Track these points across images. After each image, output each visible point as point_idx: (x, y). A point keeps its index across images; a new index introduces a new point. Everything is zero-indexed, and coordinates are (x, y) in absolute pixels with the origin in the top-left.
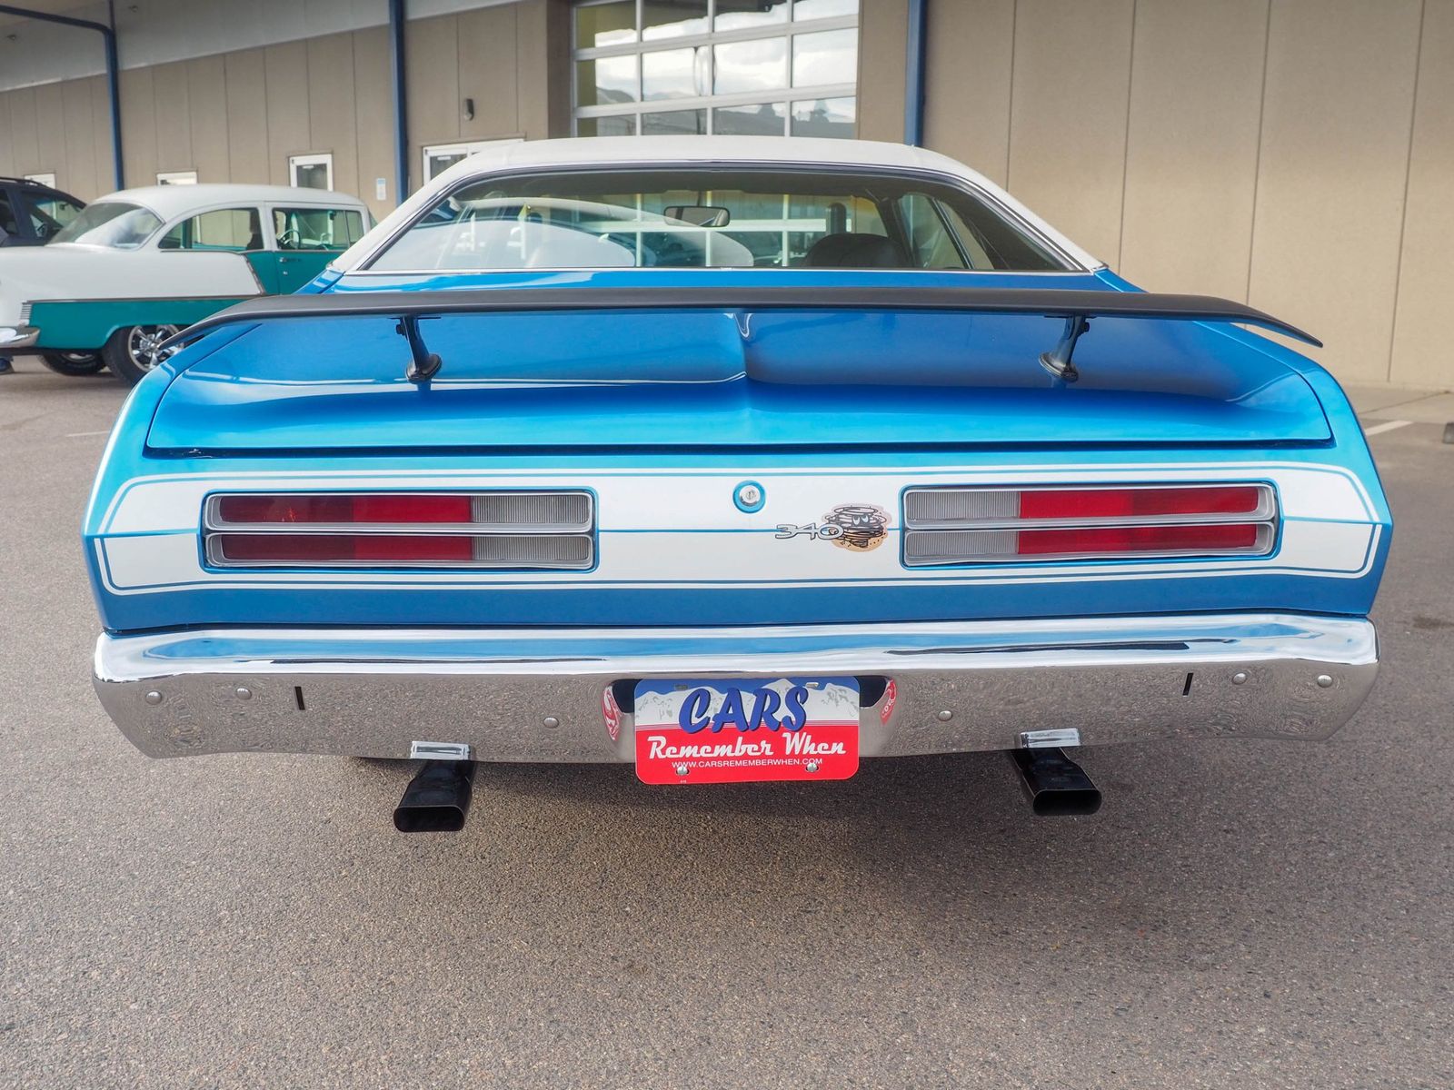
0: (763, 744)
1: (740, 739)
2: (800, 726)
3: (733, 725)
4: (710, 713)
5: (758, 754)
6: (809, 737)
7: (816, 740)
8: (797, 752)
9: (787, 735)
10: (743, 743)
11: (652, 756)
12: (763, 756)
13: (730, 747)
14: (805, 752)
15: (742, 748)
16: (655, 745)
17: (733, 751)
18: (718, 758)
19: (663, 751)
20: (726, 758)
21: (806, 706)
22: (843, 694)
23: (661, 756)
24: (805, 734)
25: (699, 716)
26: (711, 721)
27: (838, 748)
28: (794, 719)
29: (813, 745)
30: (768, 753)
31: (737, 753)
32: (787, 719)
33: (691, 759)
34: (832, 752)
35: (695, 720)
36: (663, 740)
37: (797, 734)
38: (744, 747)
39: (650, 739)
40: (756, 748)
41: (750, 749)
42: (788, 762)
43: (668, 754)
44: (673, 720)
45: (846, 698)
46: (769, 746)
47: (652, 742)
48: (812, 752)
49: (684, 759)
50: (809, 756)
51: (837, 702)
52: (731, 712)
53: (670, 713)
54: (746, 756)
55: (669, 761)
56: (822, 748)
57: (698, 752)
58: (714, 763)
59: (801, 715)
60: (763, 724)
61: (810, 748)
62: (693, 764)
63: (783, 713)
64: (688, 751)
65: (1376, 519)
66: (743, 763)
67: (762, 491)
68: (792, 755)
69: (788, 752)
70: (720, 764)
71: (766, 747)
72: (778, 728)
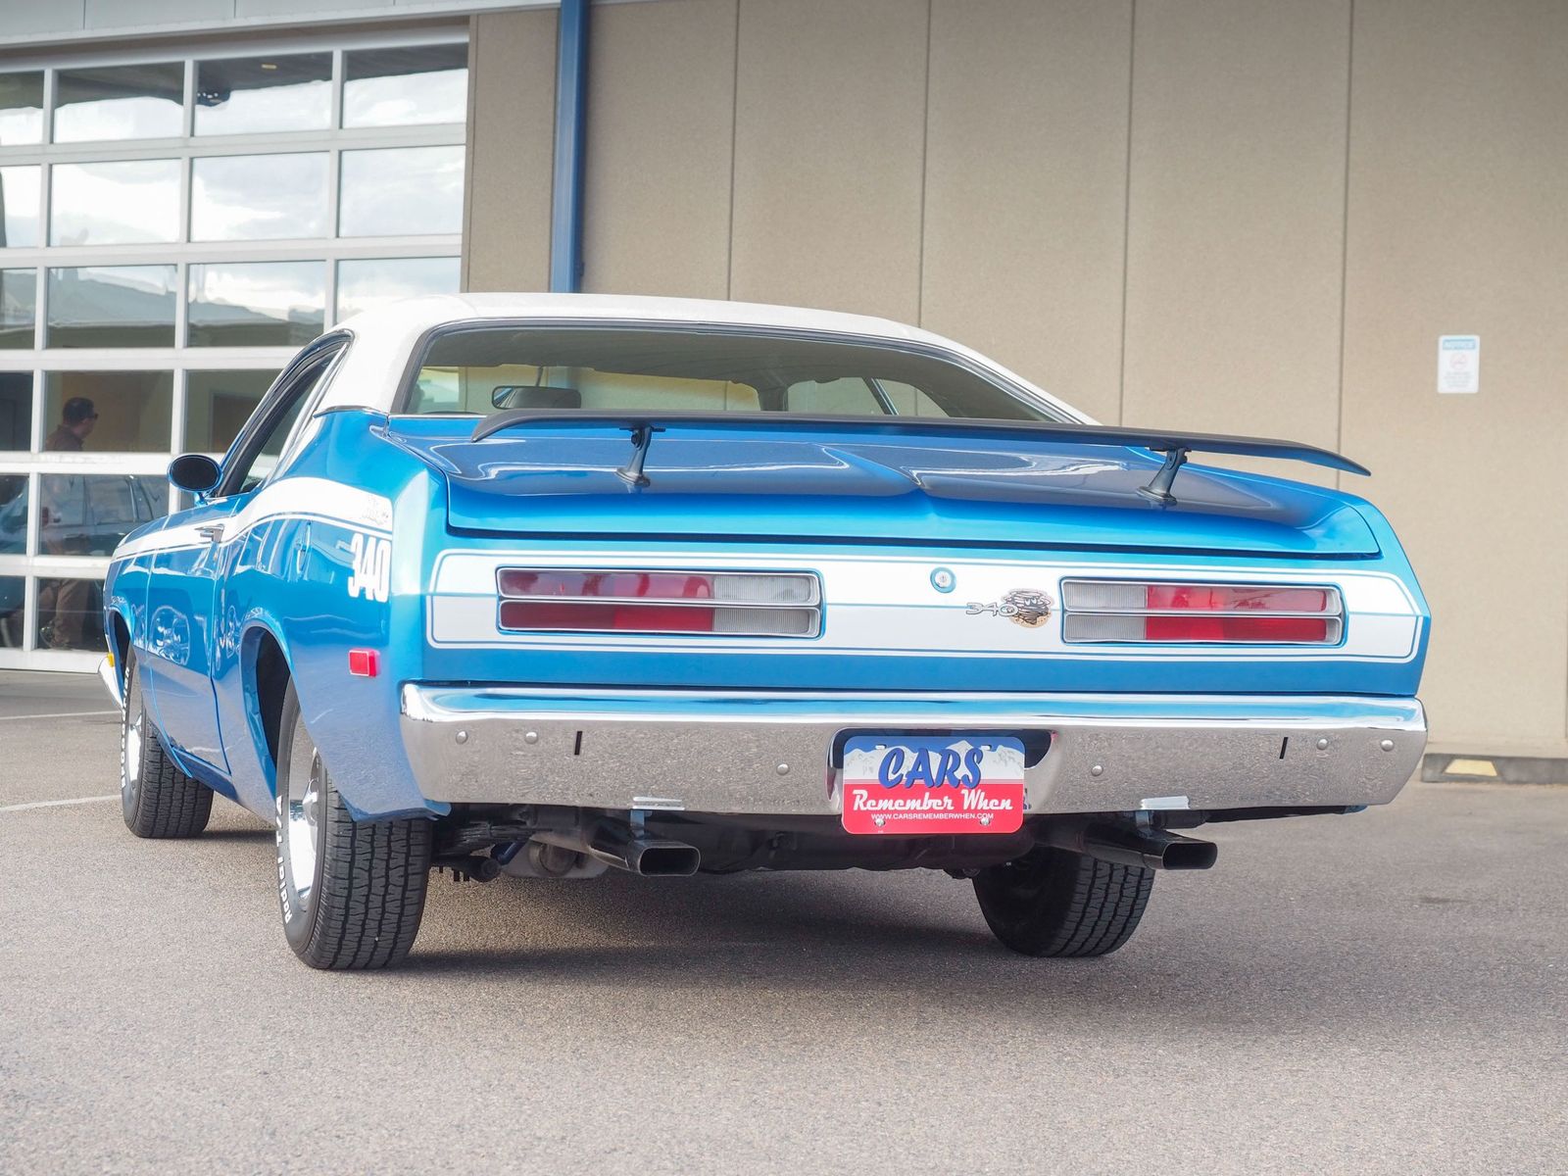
0: (946, 799)
1: (927, 795)
2: (976, 784)
3: (922, 782)
4: (904, 771)
5: (942, 808)
6: (983, 794)
7: (989, 797)
8: (973, 807)
9: (965, 792)
10: (930, 798)
11: (856, 808)
12: (945, 811)
13: (919, 801)
14: (979, 808)
15: (930, 802)
16: (858, 797)
17: (921, 805)
18: (909, 811)
19: (865, 804)
20: (915, 811)
21: (981, 766)
22: (1012, 756)
23: (863, 808)
24: (979, 791)
25: (895, 772)
26: (904, 778)
27: (1006, 804)
28: (971, 777)
29: (986, 801)
30: (950, 808)
31: (925, 808)
32: (966, 777)
33: (887, 811)
34: (1001, 808)
35: (891, 777)
36: (865, 793)
37: (973, 791)
38: (931, 801)
39: (855, 792)
40: (940, 802)
41: (935, 803)
42: (966, 816)
43: (869, 807)
44: (873, 776)
45: (1013, 759)
46: (950, 801)
47: (856, 795)
48: (985, 808)
49: (881, 812)
50: (982, 811)
51: (1006, 762)
52: (920, 769)
53: (871, 769)
54: (931, 811)
55: (869, 813)
56: (993, 804)
57: (893, 805)
58: (906, 816)
59: (976, 773)
60: (946, 782)
61: (983, 805)
62: (889, 816)
63: (962, 771)
64: (885, 804)
65: (1418, 612)
66: (929, 816)
67: (953, 576)
68: (969, 810)
69: (965, 807)
70: (911, 817)
71: (948, 801)
72: (958, 785)
